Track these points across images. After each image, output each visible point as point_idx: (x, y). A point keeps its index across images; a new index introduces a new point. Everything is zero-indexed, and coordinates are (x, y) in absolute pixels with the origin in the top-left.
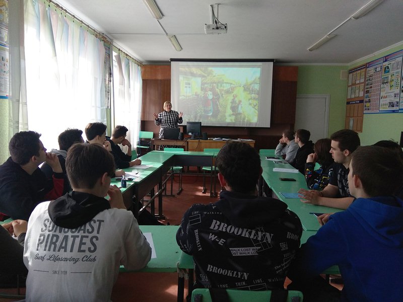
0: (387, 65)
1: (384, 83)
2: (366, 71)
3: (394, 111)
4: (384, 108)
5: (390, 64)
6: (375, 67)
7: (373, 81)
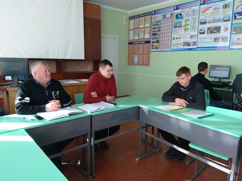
0: (179, 13)
1: (176, 27)
2: (151, 18)
3: (190, 49)
4: (176, 47)
5: (184, 11)
6: (164, 14)
7: (162, 25)
